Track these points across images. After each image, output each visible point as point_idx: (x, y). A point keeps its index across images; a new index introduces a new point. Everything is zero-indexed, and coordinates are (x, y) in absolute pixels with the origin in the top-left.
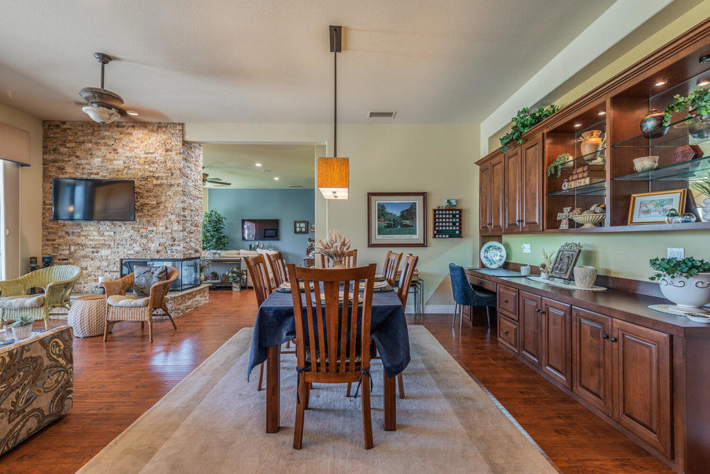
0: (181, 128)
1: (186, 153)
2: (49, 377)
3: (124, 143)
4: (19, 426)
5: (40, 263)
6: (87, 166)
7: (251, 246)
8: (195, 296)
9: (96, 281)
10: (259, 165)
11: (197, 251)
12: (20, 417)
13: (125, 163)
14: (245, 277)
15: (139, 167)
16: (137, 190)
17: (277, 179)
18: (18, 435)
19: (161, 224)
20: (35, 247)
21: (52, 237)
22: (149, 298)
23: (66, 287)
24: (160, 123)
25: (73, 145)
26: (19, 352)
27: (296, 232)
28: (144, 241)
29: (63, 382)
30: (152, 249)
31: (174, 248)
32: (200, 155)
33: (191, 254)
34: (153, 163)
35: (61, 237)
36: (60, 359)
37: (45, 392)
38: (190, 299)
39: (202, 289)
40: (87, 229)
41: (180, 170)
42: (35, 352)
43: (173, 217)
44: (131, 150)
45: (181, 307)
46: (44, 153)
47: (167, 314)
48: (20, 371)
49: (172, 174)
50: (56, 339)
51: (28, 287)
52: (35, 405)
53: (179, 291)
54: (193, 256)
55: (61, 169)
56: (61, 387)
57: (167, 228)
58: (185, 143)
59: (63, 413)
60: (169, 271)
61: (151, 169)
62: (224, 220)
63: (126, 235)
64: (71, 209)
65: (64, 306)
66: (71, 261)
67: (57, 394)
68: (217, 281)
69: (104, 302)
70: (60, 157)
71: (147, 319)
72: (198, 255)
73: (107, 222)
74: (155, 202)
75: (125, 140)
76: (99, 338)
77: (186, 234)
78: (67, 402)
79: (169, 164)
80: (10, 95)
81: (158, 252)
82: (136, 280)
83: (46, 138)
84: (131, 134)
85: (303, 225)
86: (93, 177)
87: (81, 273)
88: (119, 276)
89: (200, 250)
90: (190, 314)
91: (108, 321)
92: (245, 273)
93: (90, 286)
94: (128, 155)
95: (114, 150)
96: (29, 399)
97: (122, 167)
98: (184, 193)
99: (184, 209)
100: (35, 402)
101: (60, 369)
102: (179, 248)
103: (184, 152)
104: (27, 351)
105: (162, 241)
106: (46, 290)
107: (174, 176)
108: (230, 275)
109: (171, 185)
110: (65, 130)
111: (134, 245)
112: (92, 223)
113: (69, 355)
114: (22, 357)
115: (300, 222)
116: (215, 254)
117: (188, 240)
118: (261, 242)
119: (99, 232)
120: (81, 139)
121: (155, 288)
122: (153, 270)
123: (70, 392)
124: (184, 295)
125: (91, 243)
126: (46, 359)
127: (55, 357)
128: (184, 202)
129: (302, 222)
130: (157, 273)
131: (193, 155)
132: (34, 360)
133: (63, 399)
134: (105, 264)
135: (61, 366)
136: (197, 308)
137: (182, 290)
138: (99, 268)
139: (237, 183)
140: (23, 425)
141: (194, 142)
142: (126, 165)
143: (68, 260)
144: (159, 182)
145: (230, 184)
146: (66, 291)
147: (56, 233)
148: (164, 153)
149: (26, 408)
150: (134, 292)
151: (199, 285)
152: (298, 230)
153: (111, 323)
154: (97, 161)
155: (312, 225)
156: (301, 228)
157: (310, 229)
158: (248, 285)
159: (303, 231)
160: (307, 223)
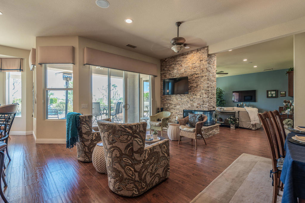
0: (207, 49)
1: (209, 60)
2: (162, 161)
3: (184, 62)
4: (153, 180)
5: (160, 110)
6: (172, 74)
7: (238, 105)
8: (213, 129)
9: (176, 118)
10: (245, 60)
11: (214, 107)
12: (153, 176)
13: (184, 70)
14: (238, 121)
15: (190, 70)
16: (189, 81)
17: (255, 67)
18: (153, 183)
19: (198, 95)
20: (159, 105)
21: (163, 101)
22: (195, 128)
23: (167, 120)
24: (198, 49)
25: (169, 66)
26: (153, 149)
27: (268, 97)
28: (192, 102)
29: (166, 164)
30: (195, 106)
31: (204, 106)
32: (215, 60)
33: (211, 109)
34: (195, 68)
35: (165, 101)
36: (165, 154)
37: (161, 167)
38: (211, 130)
39: (216, 126)
40: (173, 98)
41: (206, 68)
42: (158, 150)
43: (203, 91)
44: (187, 64)
45: (207, 134)
46: (161, 71)
47: (202, 137)
48: (153, 157)
49: (203, 71)
50: (164, 145)
51: (157, 119)
52: (158, 172)
53: (206, 126)
54: (212, 110)
55: (165, 76)
56: (166, 166)
57: (201, 97)
58: (209, 55)
59: (167, 178)
60: (203, 117)
61: (194, 71)
62: (223, 92)
63: (185, 100)
64: (168, 91)
65: (166, 127)
66: (168, 110)
67: (164, 169)
68: (222, 122)
69: (178, 128)
70: (165, 72)
71: (194, 138)
72: (214, 109)
73: (179, 95)
74: (196, 85)
75: (185, 60)
76: (177, 142)
77: (209, 99)
78: (168, 173)
79: (201, 67)
80: (151, 50)
81: (197, 107)
82: (189, 119)
83: (161, 66)
84: (186, 57)
85: (274, 92)
86: (174, 77)
87: (171, 114)
88: (183, 117)
89: (215, 107)
90: (211, 138)
91: (180, 136)
92: (237, 119)
93: (173, 120)
94: (185, 66)
95: (181, 65)
96: (156, 169)
97: (183, 72)
98: (208, 80)
99: (208, 87)
100: (157, 171)
101: (165, 158)
102: (206, 106)
103: (208, 60)
104: (155, 149)
105: (199, 102)
106: (161, 120)
107: (204, 72)
108: (229, 120)
109: (202, 77)
110: (166, 61)
111: (188, 104)
112: (174, 95)
113: (168, 152)
114: (153, 151)
115: (271, 91)
116: (221, 109)
117: (210, 102)
118: (244, 103)
119: (176, 99)
120: (171, 64)
121: (198, 124)
122: (196, 115)
123: (169, 169)
124: (208, 128)
125: (174, 103)
126: (161, 153)
127: (164, 152)
128: (208, 84)
130: (198, 117)
131: (212, 60)
132: (157, 153)
133: (166, 171)
134: (178, 111)
135: (166, 157)
136: (214, 135)
137: (208, 126)
138: (176, 113)
139: (231, 72)
140: (154, 180)
141: (212, 54)
142: (185, 71)
143: (167, 109)
144: (197, 76)
145: (227, 74)
146: (167, 121)
147: (164, 100)
148: (199, 62)
149: (155, 172)
150: (189, 125)
151: (215, 124)
152: (270, 95)
153: (181, 137)
154: (175, 71)
155: (282, 92)
156: (272, 94)
157: (279, 95)
158: (239, 126)
159: (273, 96)
160: (277, 91)
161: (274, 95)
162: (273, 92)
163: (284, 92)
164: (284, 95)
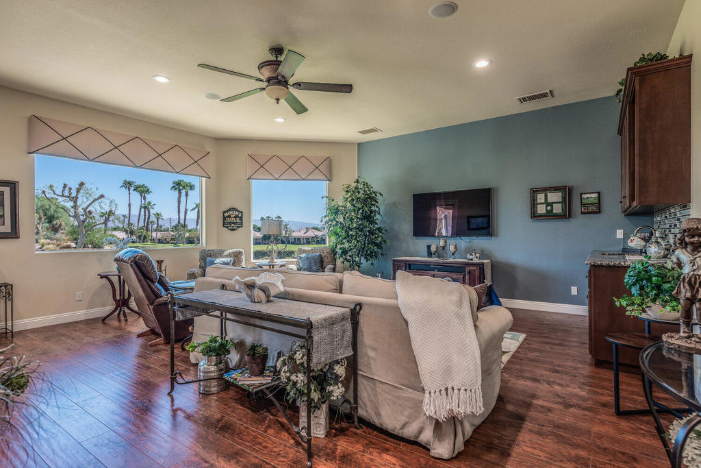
7: (429, 247)
27: (534, 216)
85: (556, 197)
115: (545, 190)
129: (556, 189)
152: (541, 210)
155: (585, 196)
156: (551, 204)
157: (577, 207)
158: (361, 412)
159: (555, 211)
160: (568, 192)
161: (558, 209)
162: (554, 197)
163: (595, 195)
164: (594, 208)
